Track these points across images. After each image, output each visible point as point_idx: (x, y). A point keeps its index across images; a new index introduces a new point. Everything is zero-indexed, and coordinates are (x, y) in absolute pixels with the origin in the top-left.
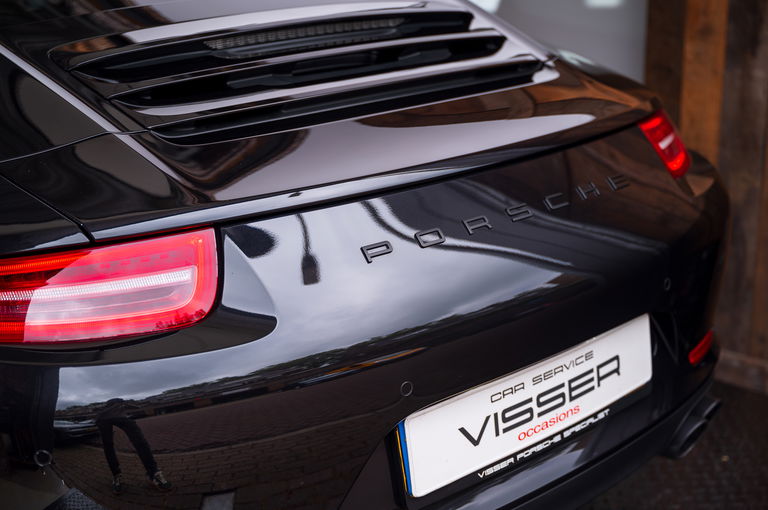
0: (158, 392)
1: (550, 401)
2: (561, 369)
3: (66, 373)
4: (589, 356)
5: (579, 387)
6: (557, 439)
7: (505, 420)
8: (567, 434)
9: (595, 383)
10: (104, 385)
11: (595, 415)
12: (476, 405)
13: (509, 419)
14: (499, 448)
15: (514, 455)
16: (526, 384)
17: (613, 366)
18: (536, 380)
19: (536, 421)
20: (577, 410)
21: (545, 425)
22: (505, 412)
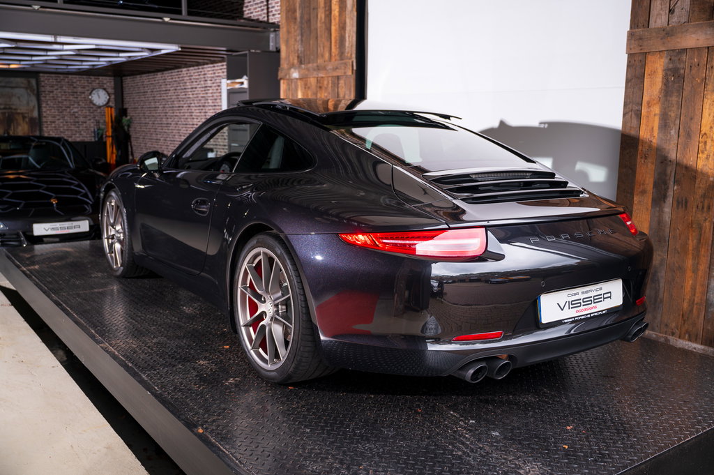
0: (458, 274)
1: (587, 301)
2: (591, 291)
3: (433, 265)
4: (601, 289)
5: (597, 299)
6: (589, 316)
7: (572, 304)
8: (592, 315)
9: (602, 299)
10: (447, 270)
11: (602, 311)
12: (563, 296)
13: (574, 304)
14: (570, 313)
15: (574, 318)
16: (580, 293)
17: (609, 295)
18: (583, 293)
19: (582, 307)
20: (596, 307)
21: (585, 310)
22: (572, 301)
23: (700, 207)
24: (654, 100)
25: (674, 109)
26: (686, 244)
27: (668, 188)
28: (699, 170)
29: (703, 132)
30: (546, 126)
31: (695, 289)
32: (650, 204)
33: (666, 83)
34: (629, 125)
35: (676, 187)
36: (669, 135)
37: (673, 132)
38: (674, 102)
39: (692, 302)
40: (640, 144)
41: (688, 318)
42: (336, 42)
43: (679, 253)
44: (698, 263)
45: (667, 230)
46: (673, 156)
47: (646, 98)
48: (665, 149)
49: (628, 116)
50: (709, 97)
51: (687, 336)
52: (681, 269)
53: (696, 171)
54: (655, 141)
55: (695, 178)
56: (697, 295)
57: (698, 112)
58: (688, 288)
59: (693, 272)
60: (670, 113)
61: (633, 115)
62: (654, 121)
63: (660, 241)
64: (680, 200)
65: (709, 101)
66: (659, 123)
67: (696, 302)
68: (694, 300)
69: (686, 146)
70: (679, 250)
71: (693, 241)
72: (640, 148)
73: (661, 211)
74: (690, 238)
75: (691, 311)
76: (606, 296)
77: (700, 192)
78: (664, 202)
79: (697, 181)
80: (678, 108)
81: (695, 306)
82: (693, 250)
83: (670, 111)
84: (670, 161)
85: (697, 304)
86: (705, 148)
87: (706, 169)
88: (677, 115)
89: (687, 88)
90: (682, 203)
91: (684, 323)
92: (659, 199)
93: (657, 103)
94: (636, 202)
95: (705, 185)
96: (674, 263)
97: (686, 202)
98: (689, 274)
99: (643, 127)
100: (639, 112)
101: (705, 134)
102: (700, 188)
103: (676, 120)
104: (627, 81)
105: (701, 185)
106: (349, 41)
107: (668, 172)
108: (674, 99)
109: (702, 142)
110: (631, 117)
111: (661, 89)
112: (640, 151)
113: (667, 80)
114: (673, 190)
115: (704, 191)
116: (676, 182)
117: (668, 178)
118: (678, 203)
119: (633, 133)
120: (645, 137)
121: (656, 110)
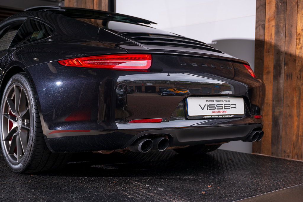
1: (220, 107)
2: (222, 101)
4: (229, 101)
5: (226, 107)
6: (221, 116)
7: (209, 107)
8: (223, 116)
9: (230, 108)
11: (230, 115)
12: (203, 101)
13: (211, 107)
14: (208, 113)
17: (234, 106)
18: (216, 101)
19: (216, 110)
20: (226, 112)
21: (219, 112)
22: (209, 105)
23: (299, 77)
24: (271, 18)
25: (282, 21)
26: (293, 100)
27: (281, 68)
28: (297, 55)
29: (298, 33)
30: (216, 43)
31: (299, 127)
32: (272, 79)
33: (277, 7)
34: (259, 34)
35: (285, 67)
36: (280, 37)
37: (282, 35)
38: (282, 18)
39: (298, 136)
40: (265, 44)
41: (296, 145)
42: (96, 4)
43: (289, 106)
44: (300, 111)
45: (282, 94)
46: (283, 49)
47: (267, 17)
48: (278, 45)
49: (258, 29)
50: (300, 12)
51: (296, 156)
52: (291, 116)
53: (295, 56)
54: (273, 42)
55: (295, 61)
56: (300, 130)
57: (295, 22)
58: (295, 127)
59: (297, 117)
60: (280, 24)
61: (261, 28)
62: (272, 30)
63: (278, 101)
64: (288, 74)
65: (300, 15)
66: (275, 31)
67: (300, 135)
68: (299, 134)
69: (290, 42)
70: (289, 105)
71: (296, 98)
72: (265, 46)
73: (278, 82)
74: (295, 97)
75: (298, 141)
76: (232, 106)
77: (298, 68)
78: (280, 77)
79: (297, 62)
80: (284, 21)
81: (300, 138)
82: (297, 104)
83: (280, 23)
84: (282, 52)
85: (300, 136)
86: (300, 42)
87: (301, 55)
88: (284, 25)
89: (288, 8)
90: (289, 76)
91: (294, 149)
92: (277, 76)
93: (273, 19)
94: (264, 79)
95: (301, 64)
96: (287, 113)
97: (291, 75)
98: (295, 118)
99: (266, 34)
100: (264, 26)
101: (299, 34)
102: (298, 66)
103: (283, 28)
104: (257, 8)
105: (299, 64)
106: (104, 3)
107: (281, 59)
108: (282, 16)
109: (298, 39)
110: (260, 29)
111: (275, 11)
112: (265, 48)
113: (278, 5)
114: (284, 69)
115: (300, 68)
116: (286, 64)
117: (281, 62)
118: (287, 76)
119: (261, 38)
120: (268, 40)
121: (273, 23)
